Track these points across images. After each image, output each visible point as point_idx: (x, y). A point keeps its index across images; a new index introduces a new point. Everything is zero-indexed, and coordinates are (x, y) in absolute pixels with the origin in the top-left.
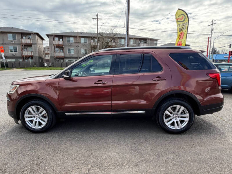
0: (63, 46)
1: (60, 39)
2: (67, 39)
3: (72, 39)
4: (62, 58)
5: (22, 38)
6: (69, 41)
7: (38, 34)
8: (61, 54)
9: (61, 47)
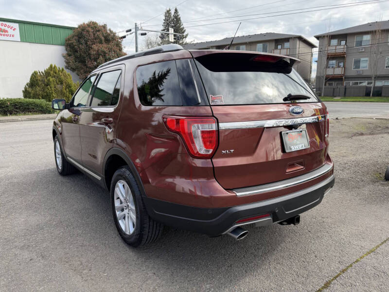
0: (344, 54)
1: (341, 41)
2: (357, 39)
3: (367, 38)
4: (338, 79)
5: (276, 48)
6: (360, 43)
7: (300, 38)
8: (338, 71)
9: (340, 57)
